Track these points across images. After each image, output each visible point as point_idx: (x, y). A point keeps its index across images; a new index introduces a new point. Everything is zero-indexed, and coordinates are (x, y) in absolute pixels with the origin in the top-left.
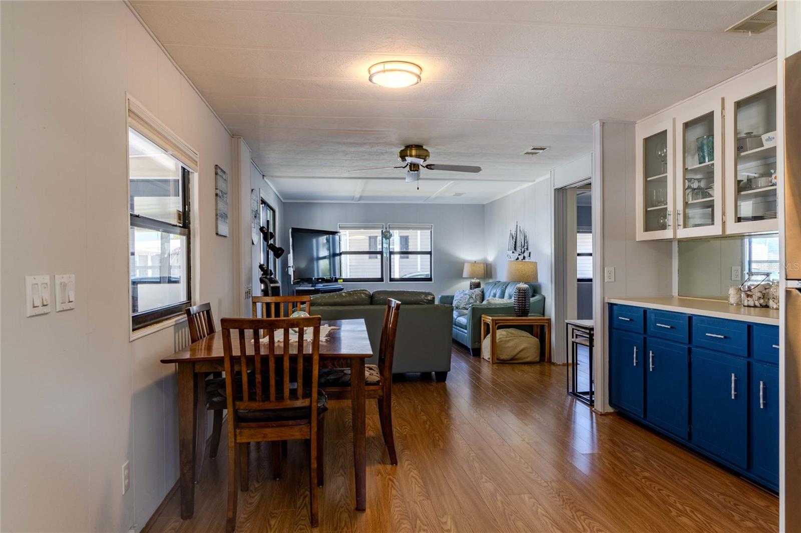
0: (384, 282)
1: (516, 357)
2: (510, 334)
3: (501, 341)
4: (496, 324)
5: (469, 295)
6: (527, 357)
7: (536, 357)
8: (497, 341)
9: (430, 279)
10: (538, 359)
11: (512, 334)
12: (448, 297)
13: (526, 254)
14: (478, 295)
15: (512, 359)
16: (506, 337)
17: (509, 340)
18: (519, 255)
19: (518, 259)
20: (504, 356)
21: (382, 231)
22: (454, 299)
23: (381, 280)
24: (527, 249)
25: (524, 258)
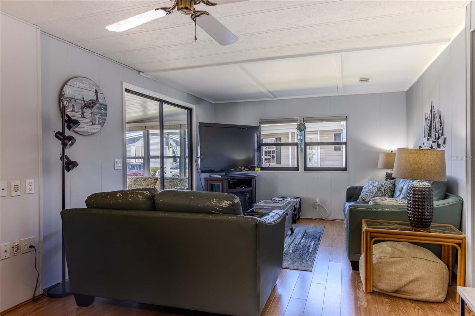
0: (299, 171)
1: (403, 289)
2: (396, 252)
3: (380, 263)
4: (372, 238)
5: (378, 188)
6: (421, 293)
7: (439, 294)
8: (374, 261)
9: (345, 170)
10: (441, 297)
11: (401, 252)
12: (356, 188)
13: (441, 141)
14: (388, 188)
15: (396, 291)
16: (390, 257)
17: (396, 262)
18: (433, 142)
19: (432, 147)
20: (384, 286)
21: (298, 124)
22: (362, 191)
23: (297, 169)
24: (442, 134)
25: (439, 146)
